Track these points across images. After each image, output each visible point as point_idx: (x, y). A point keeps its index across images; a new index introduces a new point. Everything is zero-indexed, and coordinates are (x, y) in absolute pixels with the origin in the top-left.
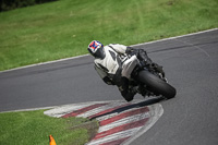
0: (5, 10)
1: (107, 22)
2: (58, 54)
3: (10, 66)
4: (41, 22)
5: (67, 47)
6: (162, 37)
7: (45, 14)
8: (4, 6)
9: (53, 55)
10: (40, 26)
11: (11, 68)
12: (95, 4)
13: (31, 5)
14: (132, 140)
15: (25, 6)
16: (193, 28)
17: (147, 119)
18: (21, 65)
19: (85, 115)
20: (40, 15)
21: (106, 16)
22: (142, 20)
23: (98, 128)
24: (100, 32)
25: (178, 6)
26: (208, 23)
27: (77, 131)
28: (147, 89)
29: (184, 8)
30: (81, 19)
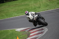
0: (5, 3)
1: (32, 6)
2: (19, 14)
3: (6, 17)
5: (21, 12)
6: (47, 10)
7: (16, 4)
8: (5, 1)
10: (14, 7)
12: (29, 1)
13: (12, 1)
14: (39, 37)
15: (10, 1)
16: (56, 7)
17: (43, 32)
21: (32, 4)
22: (42, 5)
23: (30, 34)
24: (31, 8)
25: (52, 1)
27: (24, 35)
28: (40, 23)
29: (53, 2)
30: (25, 5)
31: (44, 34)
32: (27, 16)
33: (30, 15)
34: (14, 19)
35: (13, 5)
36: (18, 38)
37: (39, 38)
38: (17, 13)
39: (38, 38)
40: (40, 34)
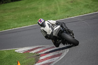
1: (43, 10)
2: (21, 24)
4: (14, 10)
5: (25, 21)
7: (15, 7)
9: (19, 25)
10: (13, 12)
12: (38, 2)
13: (9, 2)
15: (6, 3)
16: (82, 13)
18: (5, 29)
20: (13, 7)
21: (43, 7)
22: (59, 9)
23: (39, 58)
24: (40, 14)
25: (75, 3)
26: (88, 11)
27: (30, 59)
29: (78, 4)
30: (32, 9)
31: (63, 56)
32: (42, 28)
34: (13, 33)
35: (11, 9)
40: (57, 57)
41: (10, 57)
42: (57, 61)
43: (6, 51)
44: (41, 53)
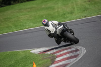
0: (13, 4)
1: (59, 10)
2: (37, 24)
3: (15, 30)
4: (29, 10)
6: (85, 17)
8: (12, 2)
9: (35, 25)
10: (29, 12)
11: (15, 31)
13: (25, 2)
14: (71, 64)
15: (22, 2)
17: (78, 55)
18: (20, 29)
19: (49, 53)
20: (29, 6)
21: (59, 7)
22: (76, 9)
24: (56, 14)
25: (93, 3)
27: (45, 60)
28: (67, 39)
29: (95, 3)
30: (48, 8)
33: (51, 26)
35: (26, 9)
36: (35, 65)
37: (72, 66)
38: (33, 23)
39: (69, 66)
40: (73, 58)
41: (26, 58)
42: (73, 63)
43: (21, 52)
44: (57, 54)
